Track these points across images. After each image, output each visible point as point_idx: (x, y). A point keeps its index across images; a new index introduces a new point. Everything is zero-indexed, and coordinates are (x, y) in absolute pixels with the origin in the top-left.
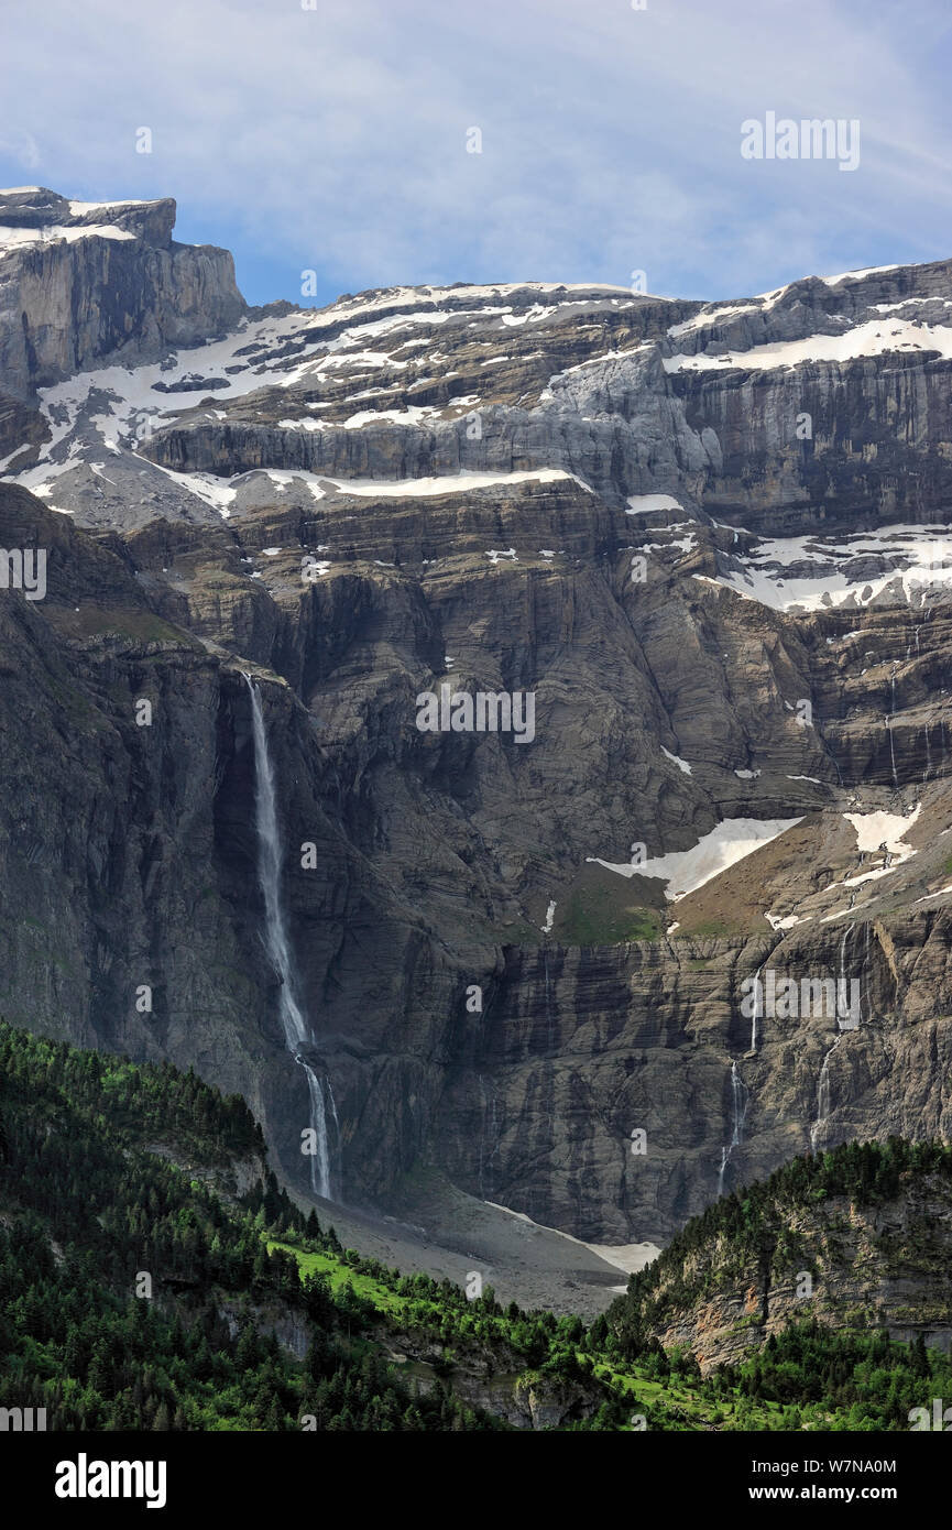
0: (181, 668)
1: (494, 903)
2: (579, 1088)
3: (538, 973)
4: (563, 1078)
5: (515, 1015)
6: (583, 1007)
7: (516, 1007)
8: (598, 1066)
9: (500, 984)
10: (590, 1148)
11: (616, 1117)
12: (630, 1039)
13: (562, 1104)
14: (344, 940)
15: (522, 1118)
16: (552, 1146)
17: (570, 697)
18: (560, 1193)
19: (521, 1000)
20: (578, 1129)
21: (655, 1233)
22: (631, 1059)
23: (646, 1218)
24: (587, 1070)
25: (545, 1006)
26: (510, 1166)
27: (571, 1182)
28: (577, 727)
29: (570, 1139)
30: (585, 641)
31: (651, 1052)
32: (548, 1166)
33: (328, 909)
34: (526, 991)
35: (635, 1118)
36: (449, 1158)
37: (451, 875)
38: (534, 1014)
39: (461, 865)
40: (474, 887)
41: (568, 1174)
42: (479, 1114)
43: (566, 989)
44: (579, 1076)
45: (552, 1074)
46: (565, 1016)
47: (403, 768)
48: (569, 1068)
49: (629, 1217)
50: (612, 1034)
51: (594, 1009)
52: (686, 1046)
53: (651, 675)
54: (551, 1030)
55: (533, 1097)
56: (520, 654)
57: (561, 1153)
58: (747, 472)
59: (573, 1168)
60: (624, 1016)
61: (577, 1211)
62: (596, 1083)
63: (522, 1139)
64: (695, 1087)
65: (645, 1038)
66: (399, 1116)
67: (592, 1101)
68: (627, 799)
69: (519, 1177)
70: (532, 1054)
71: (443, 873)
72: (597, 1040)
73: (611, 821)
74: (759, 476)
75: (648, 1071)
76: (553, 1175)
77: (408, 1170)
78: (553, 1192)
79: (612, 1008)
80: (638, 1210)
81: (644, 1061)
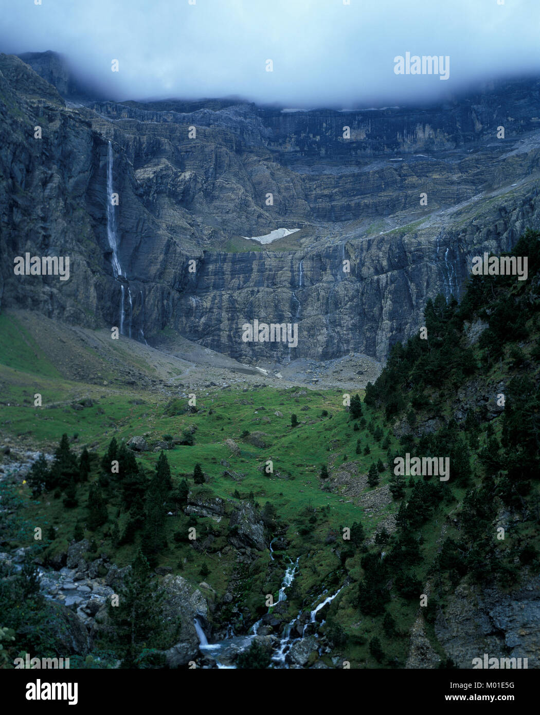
0: (73, 119)
1: (200, 240)
2: (232, 301)
3: (216, 261)
4: (226, 297)
5: (208, 276)
6: (234, 273)
7: (209, 272)
8: (240, 293)
9: (202, 263)
10: (237, 323)
11: (247, 312)
12: (252, 284)
13: (225, 307)
14: (141, 242)
15: (209, 311)
16: (221, 322)
17: (227, 186)
18: (224, 340)
19: (210, 270)
20: (232, 316)
21: (264, 356)
22: (253, 291)
23: (260, 350)
24: (235, 294)
25: (219, 272)
26: (203, 330)
27: (229, 336)
28: (230, 194)
29: (229, 320)
30: (232, 170)
31: (261, 289)
32: (219, 330)
33: (135, 229)
34: (211, 267)
35: (255, 312)
36: (179, 326)
37: (185, 229)
38: (215, 275)
39: (189, 226)
40: (193, 234)
41: (228, 333)
42: (192, 310)
43: (227, 267)
44: (232, 297)
45: (221, 295)
46: (227, 276)
47: (169, 196)
48: (229, 294)
49: (253, 350)
50: (245, 282)
51: (238, 274)
52: (275, 287)
53: (253, 185)
54: (221, 281)
55: (214, 304)
56: (211, 170)
57: (225, 324)
58: (281, 141)
59: (230, 331)
60: (250, 276)
61: (231, 347)
62: (239, 299)
63: (210, 319)
64: (279, 301)
65: (259, 283)
66: (160, 307)
67: (237, 306)
68: (247, 217)
69: (207, 334)
70: (213, 289)
71: (182, 228)
72: (239, 285)
73: (242, 223)
74: (284, 142)
75: (260, 295)
76: (222, 333)
77: (163, 329)
78: (222, 339)
79: (245, 273)
80: (256, 347)
81: (258, 291)
